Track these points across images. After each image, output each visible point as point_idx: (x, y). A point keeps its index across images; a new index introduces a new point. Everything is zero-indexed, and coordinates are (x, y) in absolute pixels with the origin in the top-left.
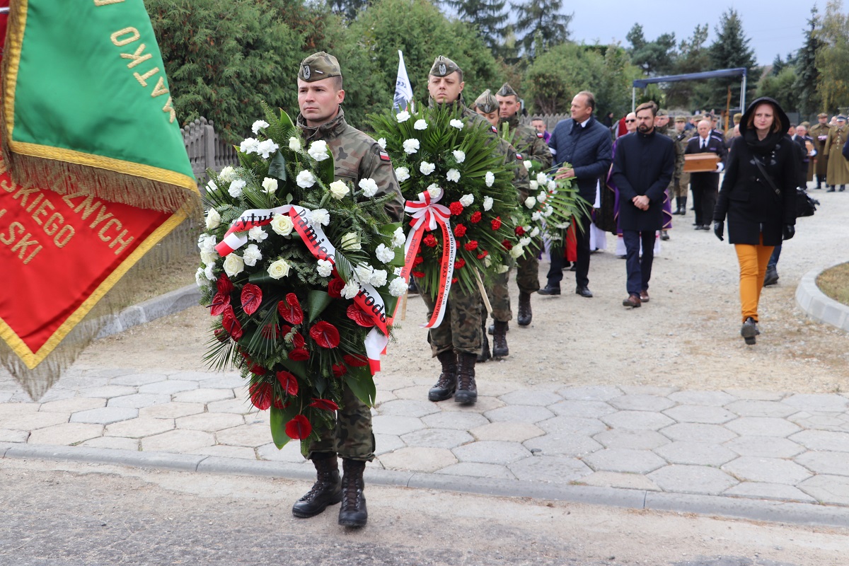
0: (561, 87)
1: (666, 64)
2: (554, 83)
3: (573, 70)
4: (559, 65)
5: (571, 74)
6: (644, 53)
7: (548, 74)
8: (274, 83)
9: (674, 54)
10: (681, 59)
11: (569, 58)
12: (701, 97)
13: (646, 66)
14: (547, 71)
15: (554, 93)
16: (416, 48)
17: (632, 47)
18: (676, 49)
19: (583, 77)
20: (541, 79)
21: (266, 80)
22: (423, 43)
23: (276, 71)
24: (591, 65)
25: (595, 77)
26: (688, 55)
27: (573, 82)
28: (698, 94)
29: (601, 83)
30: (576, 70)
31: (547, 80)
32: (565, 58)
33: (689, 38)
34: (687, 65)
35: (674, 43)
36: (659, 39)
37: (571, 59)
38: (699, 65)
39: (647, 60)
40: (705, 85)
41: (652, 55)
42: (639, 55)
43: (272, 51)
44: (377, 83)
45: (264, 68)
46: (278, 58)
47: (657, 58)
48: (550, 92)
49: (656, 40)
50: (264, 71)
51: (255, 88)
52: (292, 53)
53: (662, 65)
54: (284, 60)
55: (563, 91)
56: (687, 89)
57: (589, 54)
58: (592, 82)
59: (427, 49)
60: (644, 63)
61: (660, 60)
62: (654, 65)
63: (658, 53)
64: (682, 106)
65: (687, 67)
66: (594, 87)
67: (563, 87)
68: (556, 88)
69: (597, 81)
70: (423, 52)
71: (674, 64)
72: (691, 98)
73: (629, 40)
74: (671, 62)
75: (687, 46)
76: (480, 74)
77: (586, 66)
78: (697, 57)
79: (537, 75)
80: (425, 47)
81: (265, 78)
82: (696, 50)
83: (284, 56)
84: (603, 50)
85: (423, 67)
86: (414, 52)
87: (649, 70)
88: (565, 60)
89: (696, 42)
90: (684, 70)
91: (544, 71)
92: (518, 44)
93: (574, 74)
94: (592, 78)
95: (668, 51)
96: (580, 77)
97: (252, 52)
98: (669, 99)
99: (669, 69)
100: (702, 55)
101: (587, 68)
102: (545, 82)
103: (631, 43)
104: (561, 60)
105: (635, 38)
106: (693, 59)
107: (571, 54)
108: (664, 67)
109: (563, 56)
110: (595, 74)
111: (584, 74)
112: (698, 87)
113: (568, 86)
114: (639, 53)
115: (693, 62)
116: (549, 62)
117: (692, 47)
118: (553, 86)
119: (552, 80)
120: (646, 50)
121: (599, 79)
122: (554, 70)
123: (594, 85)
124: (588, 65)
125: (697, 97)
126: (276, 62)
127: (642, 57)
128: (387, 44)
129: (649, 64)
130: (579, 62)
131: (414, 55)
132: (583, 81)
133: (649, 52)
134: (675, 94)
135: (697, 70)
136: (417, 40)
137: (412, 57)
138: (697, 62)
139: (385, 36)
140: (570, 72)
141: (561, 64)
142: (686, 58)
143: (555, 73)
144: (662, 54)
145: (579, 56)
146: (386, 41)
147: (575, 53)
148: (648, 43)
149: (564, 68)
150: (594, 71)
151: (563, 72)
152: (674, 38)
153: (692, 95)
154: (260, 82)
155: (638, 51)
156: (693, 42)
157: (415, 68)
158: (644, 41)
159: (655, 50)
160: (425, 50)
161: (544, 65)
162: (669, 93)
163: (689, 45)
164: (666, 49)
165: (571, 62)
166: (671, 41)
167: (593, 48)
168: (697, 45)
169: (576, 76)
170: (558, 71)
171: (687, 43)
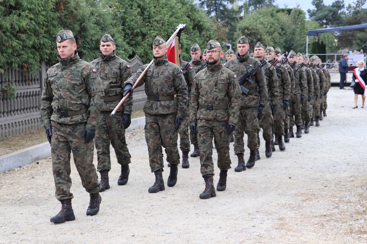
0: (259, 35)
1: (338, 20)
2: (254, 33)
3: (268, 25)
4: (258, 22)
5: (267, 27)
6: (323, 13)
7: (250, 28)
8: (30, 33)
9: (343, 13)
10: (348, 16)
11: (266, 17)
12: (361, 41)
13: (325, 21)
14: (250, 26)
15: (255, 40)
16: (148, 11)
17: (316, 9)
18: (345, 10)
19: (275, 29)
20: (246, 31)
21: (22, 31)
22: (153, 8)
23: (31, 25)
24: (280, 21)
25: (283, 29)
26: (353, 13)
27: (267, 32)
28: (359, 39)
29: (287, 33)
30: (270, 24)
31: (250, 31)
32: (263, 17)
33: (353, 3)
34: (352, 20)
35: (343, 6)
36: (333, 3)
37: (267, 18)
38: (360, 20)
39: (325, 17)
40: (364, 33)
41: (328, 14)
42: (320, 14)
43: (27, 11)
44: (116, 34)
45: (21, 22)
46: (32, 16)
47: (332, 16)
48: (252, 39)
49: (331, 4)
50: (21, 24)
51: (15, 36)
52: (44, 13)
53: (335, 20)
54: (37, 18)
55: (261, 38)
56: (352, 36)
57: (279, 14)
58: (281, 32)
59: (155, 11)
60: (323, 19)
61: (334, 18)
62: (330, 21)
63: (332, 13)
64: (349, 47)
65: (352, 22)
66: (282, 36)
67: (261, 36)
68: (256, 37)
69: (284, 32)
70: (153, 14)
71: (343, 20)
72: (354, 42)
73: (313, 5)
74: (341, 18)
75: (352, 8)
76: (196, 28)
77: (277, 22)
78: (359, 15)
79: (243, 28)
80: (154, 10)
81: (22, 29)
82: (358, 10)
83: (38, 15)
84: (289, 11)
85: (152, 23)
86: (146, 13)
87: (327, 24)
88: (263, 18)
89: (358, 5)
90: (350, 23)
91: (248, 25)
92: (241, 8)
93: (269, 27)
94: (281, 30)
95: (339, 12)
96: (272, 29)
97: (14, 11)
98: (340, 42)
99: (340, 23)
100: (362, 13)
101: (277, 23)
102: (249, 33)
103: (315, 6)
104: (260, 18)
105: (317, 3)
106: (356, 16)
107: (267, 14)
108: (337, 22)
109: (262, 15)
110: (283, 27)
111: (275, 27)
112: (359, 35)
113: (264, 35)
114: (320, 13)
115: (356, 18)
116: (252, 20)
117: (355, 9)
118: (254, 36)
119: (253, 31)
120: (325, 11)
121: (285, 30)
122: (255, 25)
123: (282, 34)
124: (279, 21)
125: (358, 41)
126: (31, 19)
127: (322, 16)
128: (127, 8)
129: (327, 20)
130: (272, 19)
131: (146, 15)
132: (274, 32)
133: (326, 12)
134: (344, 39)
135: (358, 23)
136: (148, 5)
137: (145, 17)
138: (359, 18)
139: (126, 3)
140: (266, 26)
141: (260, 21)
142: (351, 16)
143: (255, 27)
144: (335, 13)
145: (272, 16)
146: (127, 6)
147: (270, 14)
148: (326, 6)
149: (262, 23)
150: (282, 25)
151: (261, 26)
152: (344, 3)
153: (355, 40)
154: (18, 32)
155: (320, 11)
156: (356, 5)
157: (147, 24)
158: (324, 5)
159: (330, 11)
160: (154, 12)
161: (248, 22)
162: (340, 38)
163: (353, 7)
164: (338, 10)
165: (267, 20)
166: (342, 5)
167: (283, 10)
168: (359, 7)
169: (270, 28)
170: (258, 25)
171: (352, 6)
